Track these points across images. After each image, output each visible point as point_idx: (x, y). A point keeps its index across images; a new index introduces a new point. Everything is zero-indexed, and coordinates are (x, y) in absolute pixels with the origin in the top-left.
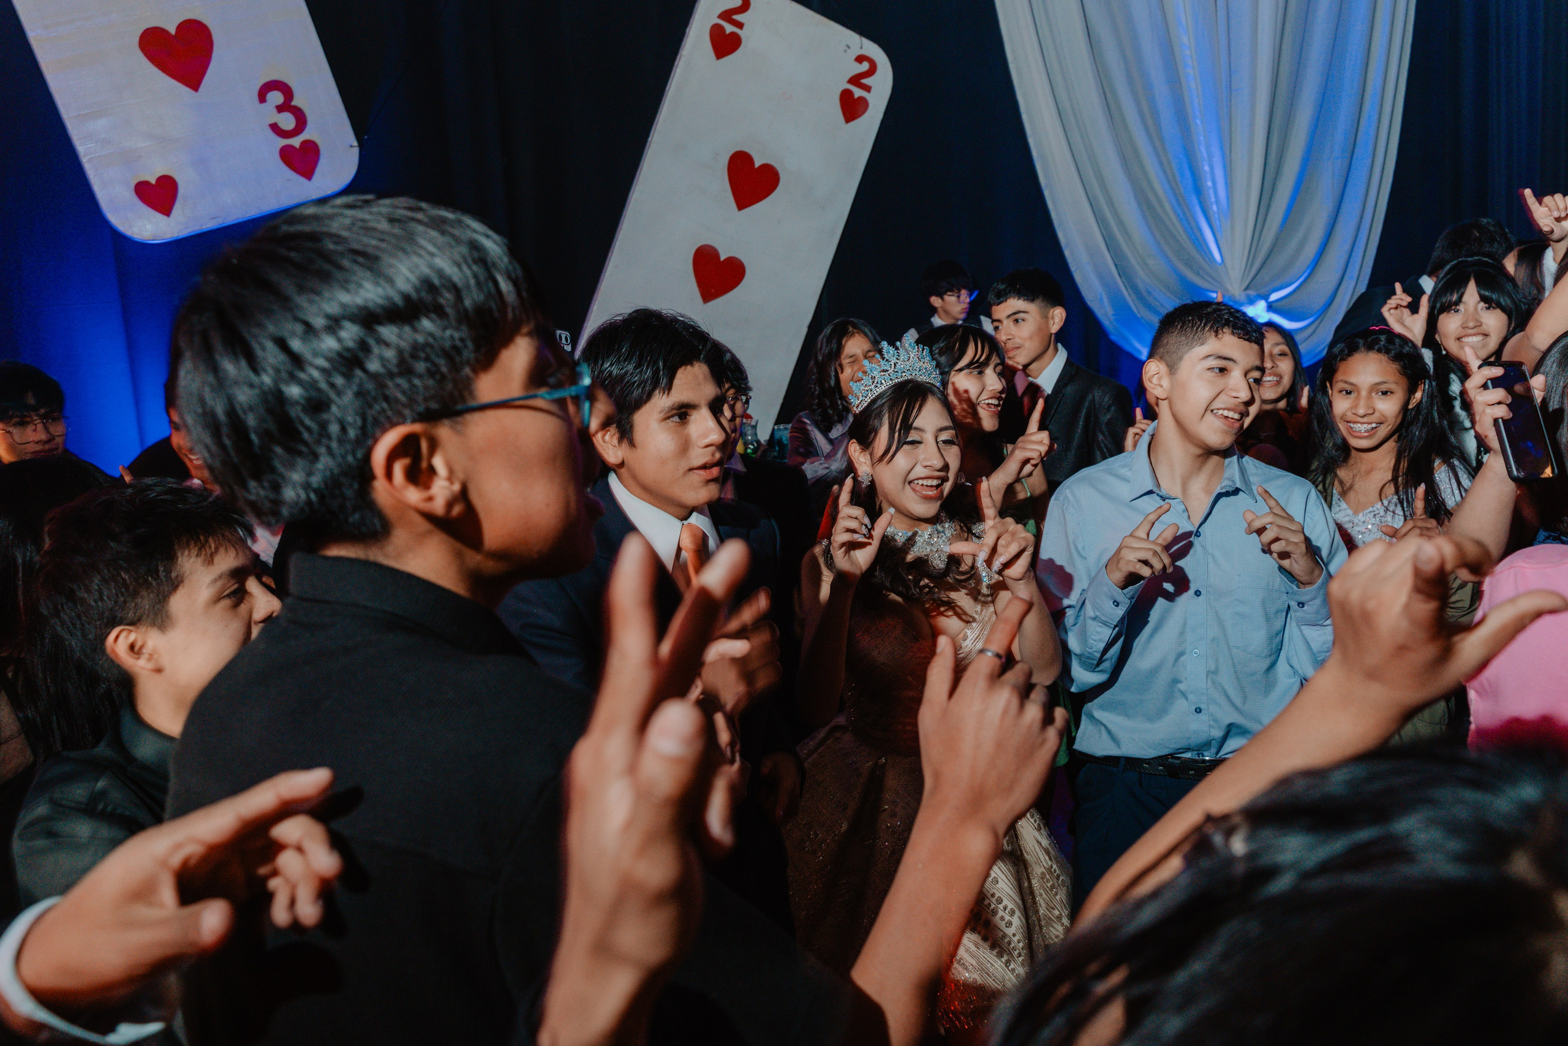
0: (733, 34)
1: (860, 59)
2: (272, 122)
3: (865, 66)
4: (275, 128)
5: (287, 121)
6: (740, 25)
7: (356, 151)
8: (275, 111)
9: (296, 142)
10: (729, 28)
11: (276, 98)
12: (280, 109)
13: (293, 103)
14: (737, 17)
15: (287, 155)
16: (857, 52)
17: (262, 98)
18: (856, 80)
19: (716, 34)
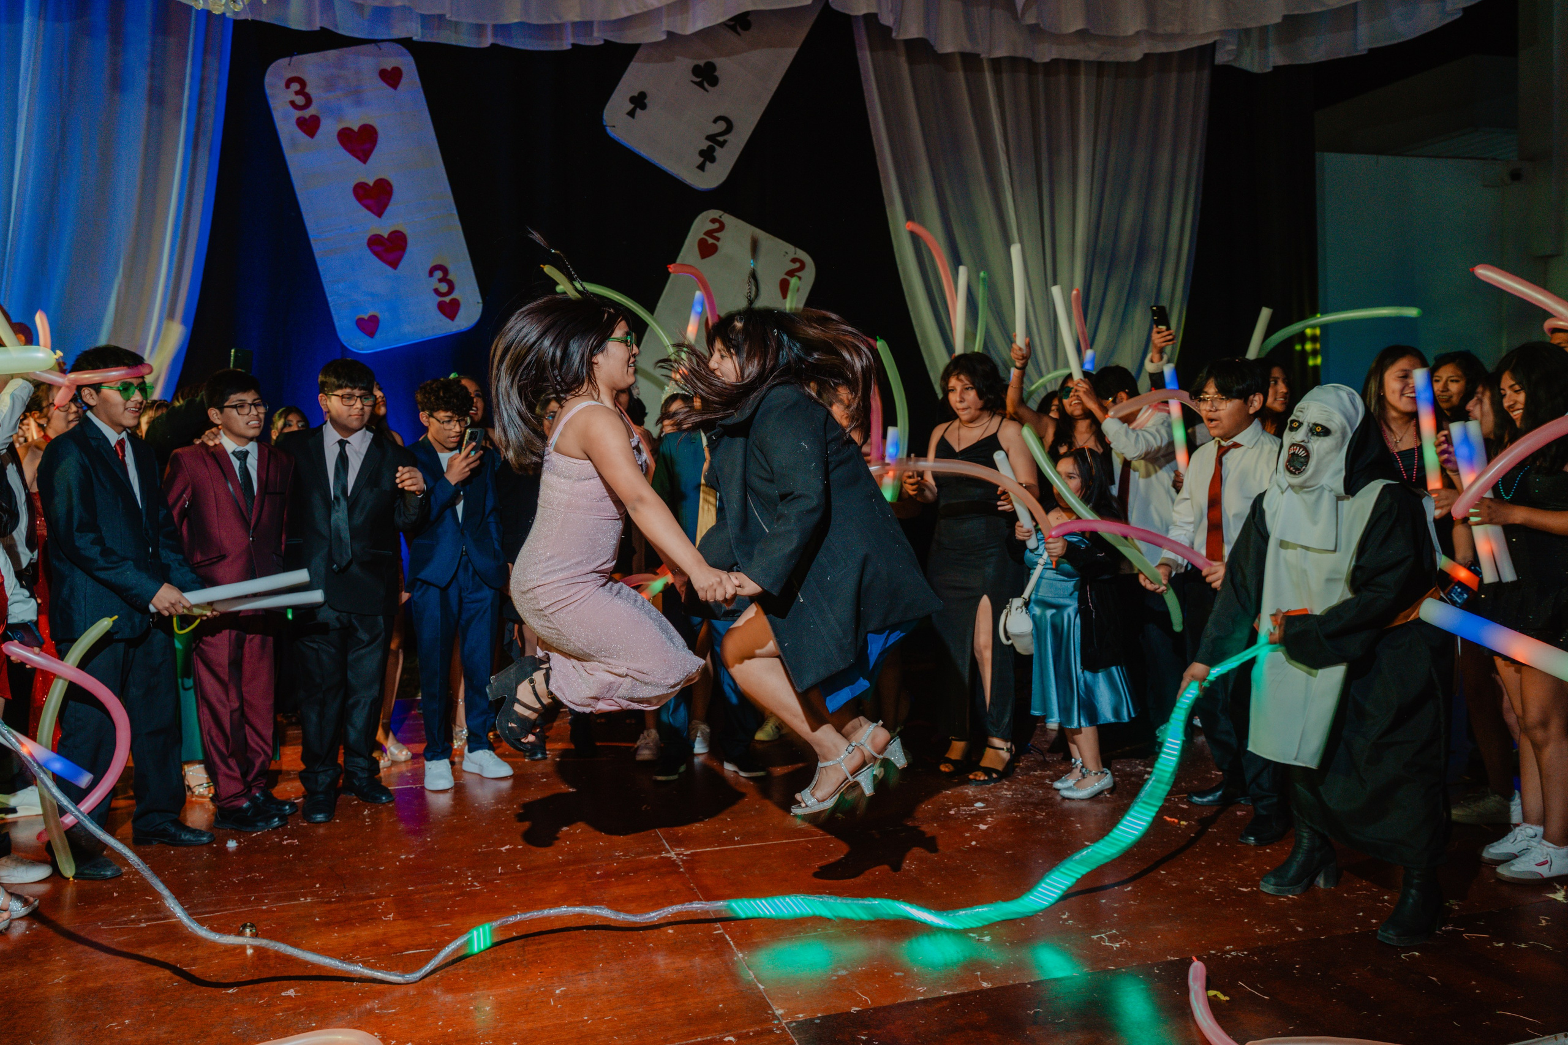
0: (713, 244)
1: (794, 260)
2: (434, 287)
3: (798, 265)
4: (436, 291)
5: (444, 288)
6: (718, 239)
7: (481, 305)
8: (437, 282)
9: (447, 299)
10: (710, 241)
11: (439, 274)
12: (440, 281)
13: (449, 277)
14: (716, 234)
15: (441, 307)
16: (792, 256)
17: (431, 274)
18: (791, 273)
19: (702, 244)
